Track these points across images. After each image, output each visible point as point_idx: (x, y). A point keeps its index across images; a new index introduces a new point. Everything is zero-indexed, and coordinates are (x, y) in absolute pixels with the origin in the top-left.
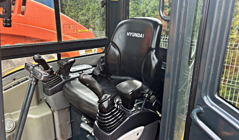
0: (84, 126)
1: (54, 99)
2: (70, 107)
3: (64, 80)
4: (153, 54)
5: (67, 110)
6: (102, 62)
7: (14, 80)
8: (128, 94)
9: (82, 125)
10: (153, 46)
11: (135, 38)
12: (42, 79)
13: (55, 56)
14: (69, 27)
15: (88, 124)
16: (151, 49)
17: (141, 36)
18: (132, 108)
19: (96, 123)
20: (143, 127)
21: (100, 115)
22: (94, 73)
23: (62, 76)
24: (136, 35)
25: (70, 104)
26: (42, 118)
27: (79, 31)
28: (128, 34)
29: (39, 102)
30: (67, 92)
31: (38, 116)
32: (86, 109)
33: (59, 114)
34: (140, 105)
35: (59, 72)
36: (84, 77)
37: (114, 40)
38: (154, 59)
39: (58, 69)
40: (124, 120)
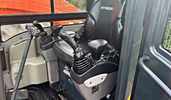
0: (66, 72)
1: (47, 53)
2: (58, 60)
3: (54, 40)
4: (119, 22)
5: (56, 62)
6: (83, 30)
7: (21, 38)
8: (95, 49)
9: (65, 71)
10: (120, 16)
11: (107, 10)
12: (35, 34)
13: (49, 24)
14: (60, 3)
15: (68, 70)
16: (118, 19)
17: (111, 9)
18: (98, 60)
19: (72, 68)
20: (106, 74)
21: (74, 62)
22: (76, 37)
23: (53, 38)
24: (108, 8)
25: (58, 57)
26: (39, 66)
27: (67, 6)
28: (102, 8)
29: (38, 55)
30: (56, 48)
31: (37, 64)
32: (67, 59)
33: (50, 64)
34: (105, 59)
35: (52, 35)
36: (63, 34)
37: (91, 13)
38: (119, 26)
39: (51, 33)
40: (91, 67)
